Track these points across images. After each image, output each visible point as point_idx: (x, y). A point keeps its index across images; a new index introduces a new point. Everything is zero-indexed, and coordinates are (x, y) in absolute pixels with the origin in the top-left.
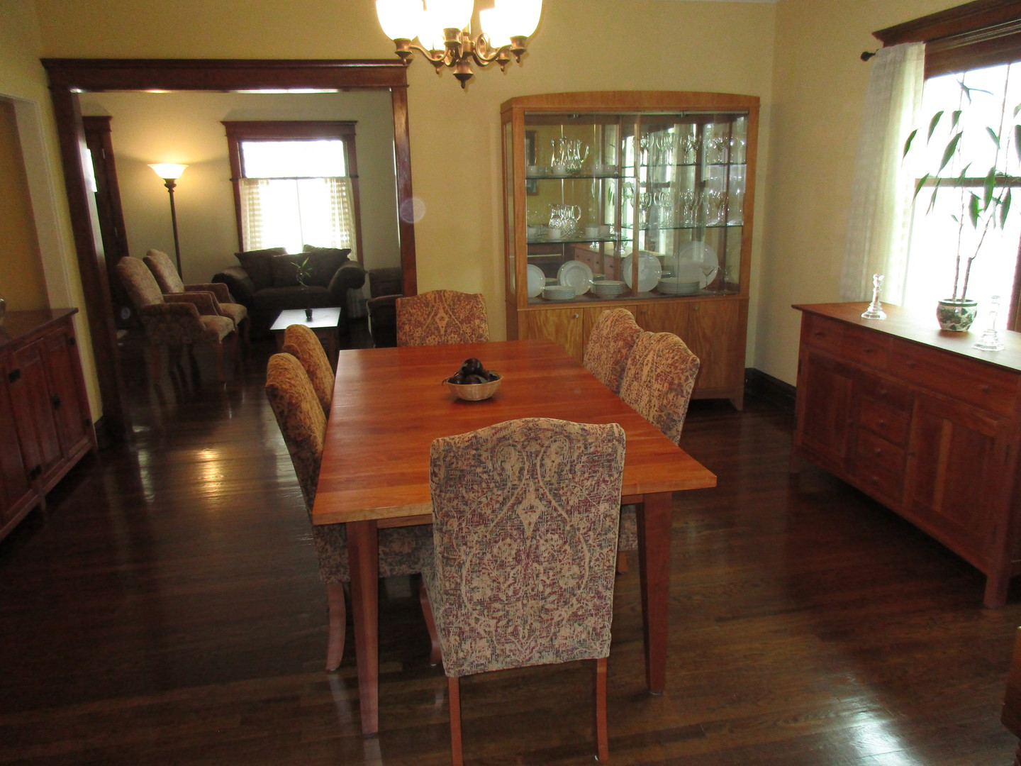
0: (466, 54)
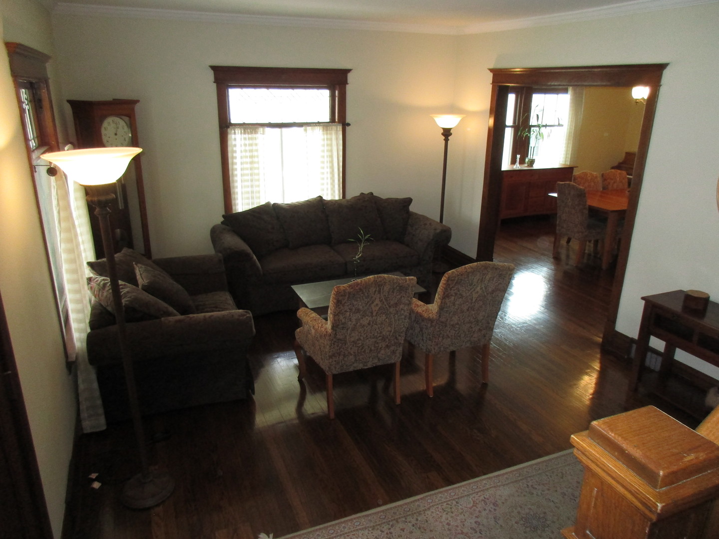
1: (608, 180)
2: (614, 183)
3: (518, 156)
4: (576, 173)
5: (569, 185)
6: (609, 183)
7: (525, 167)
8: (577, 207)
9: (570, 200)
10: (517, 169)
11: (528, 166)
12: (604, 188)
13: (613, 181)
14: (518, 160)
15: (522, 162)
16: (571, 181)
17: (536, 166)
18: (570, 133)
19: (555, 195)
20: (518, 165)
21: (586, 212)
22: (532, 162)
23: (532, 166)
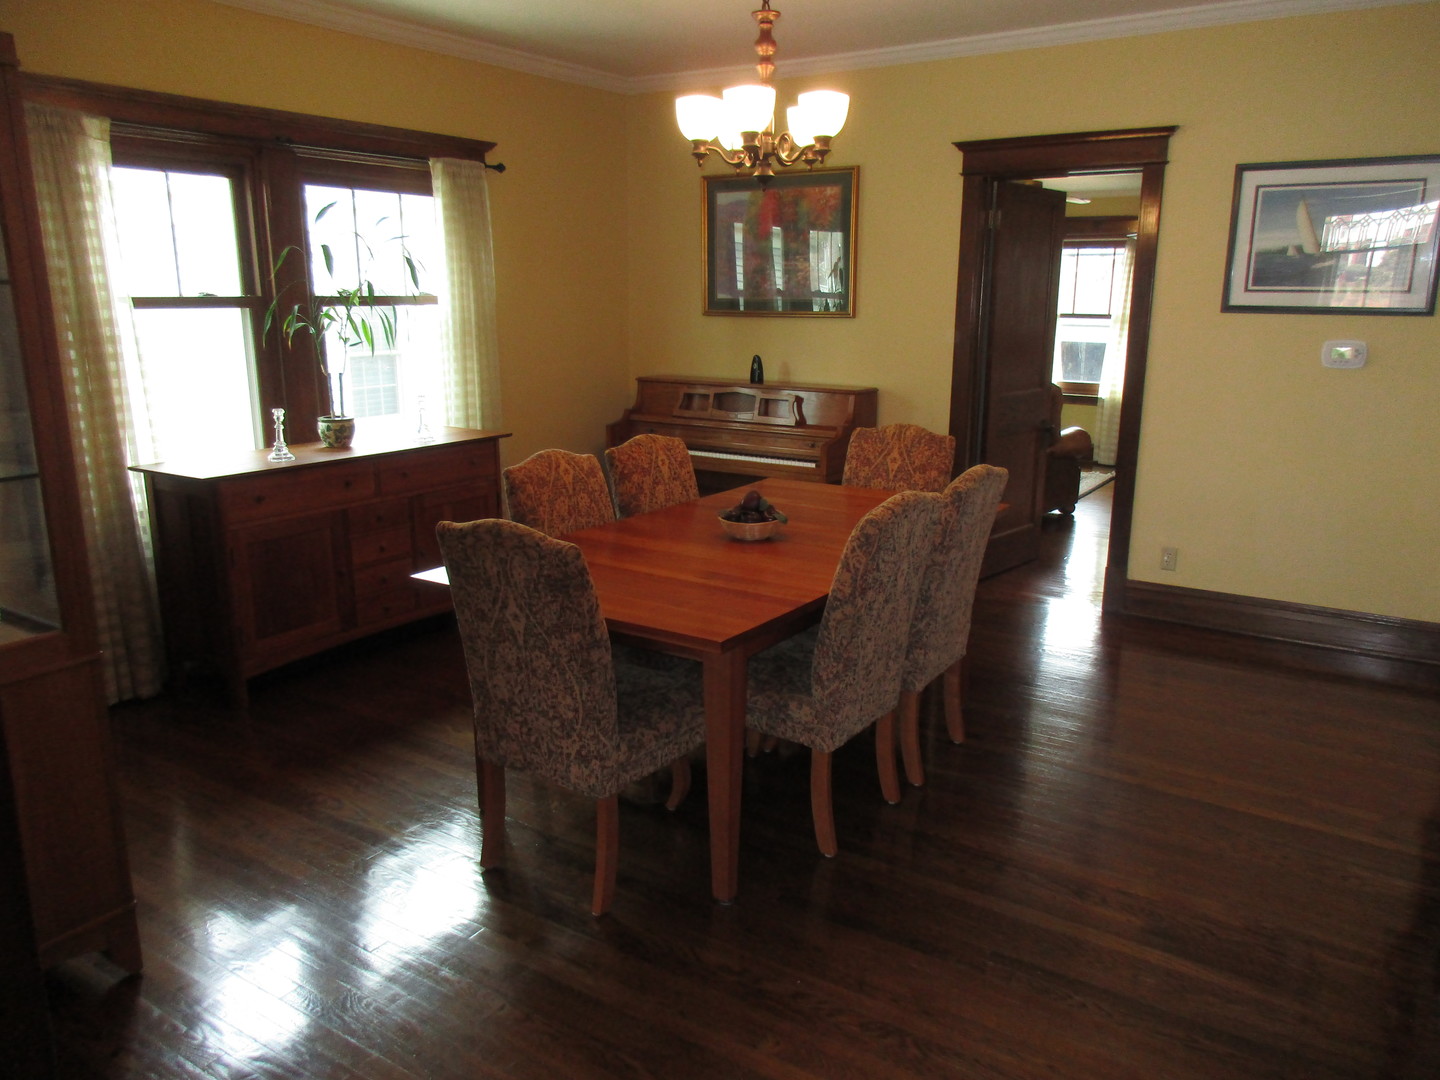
0: (767, 156)
1: (635, 478)
2: (656, 483)
3: (279, 414)
4: (513, 461)
5: (496, 532)
6: (641, 488)
7: (315, 455)
8: (555, 642)
9: (513, 608)
10: (284, 463)
11: (332, 448)
12: (627, 509)
13: (648, 480)
14: (280, 428)
15: (300, 433)
16: (499, 515)
17: (362, 445)
18: (464, 322)
19: (438, 575)
20: (285, 450)
21: (604, 656)
22: (343, 432)
23: (346, 447)
